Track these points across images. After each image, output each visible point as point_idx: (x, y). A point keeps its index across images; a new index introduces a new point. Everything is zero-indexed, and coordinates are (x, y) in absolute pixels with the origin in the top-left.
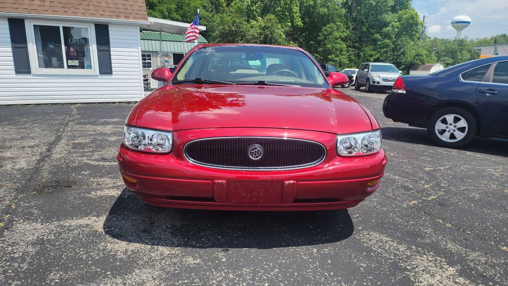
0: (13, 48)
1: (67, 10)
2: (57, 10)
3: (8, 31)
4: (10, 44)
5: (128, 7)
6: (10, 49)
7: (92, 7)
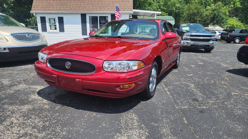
0: (82, 25)
1: (101, 9)
2: (97, 9)
3: (80, 19)
4: (81, 24)
5: (125, 6)
6: (81, 26)
7: (110, 7)
